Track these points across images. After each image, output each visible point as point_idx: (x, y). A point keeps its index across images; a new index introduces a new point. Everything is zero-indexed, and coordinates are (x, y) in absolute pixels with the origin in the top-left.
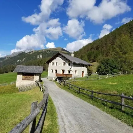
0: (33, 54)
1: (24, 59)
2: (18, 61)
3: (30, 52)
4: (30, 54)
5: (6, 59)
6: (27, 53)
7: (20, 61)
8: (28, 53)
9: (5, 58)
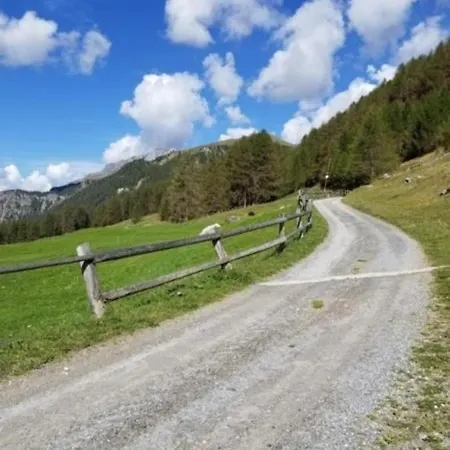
0: (169, 163)
1: (140, 183)
2: (120, 190)
3: (159, 159)
4: (161, 164)
5: (84, 186)
6: (148, 163)
7: (127, 189)
8: (153, 161)
9: (78, 184)
